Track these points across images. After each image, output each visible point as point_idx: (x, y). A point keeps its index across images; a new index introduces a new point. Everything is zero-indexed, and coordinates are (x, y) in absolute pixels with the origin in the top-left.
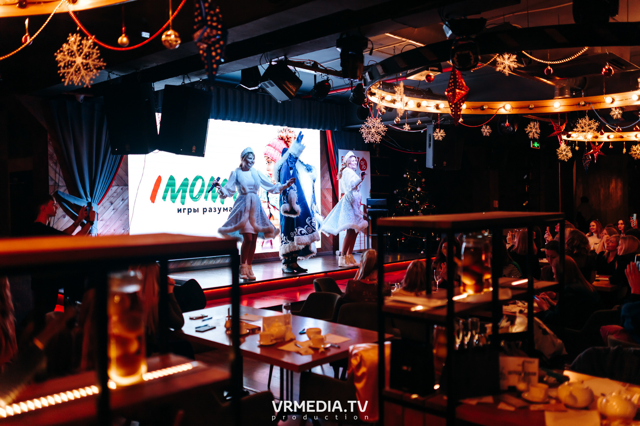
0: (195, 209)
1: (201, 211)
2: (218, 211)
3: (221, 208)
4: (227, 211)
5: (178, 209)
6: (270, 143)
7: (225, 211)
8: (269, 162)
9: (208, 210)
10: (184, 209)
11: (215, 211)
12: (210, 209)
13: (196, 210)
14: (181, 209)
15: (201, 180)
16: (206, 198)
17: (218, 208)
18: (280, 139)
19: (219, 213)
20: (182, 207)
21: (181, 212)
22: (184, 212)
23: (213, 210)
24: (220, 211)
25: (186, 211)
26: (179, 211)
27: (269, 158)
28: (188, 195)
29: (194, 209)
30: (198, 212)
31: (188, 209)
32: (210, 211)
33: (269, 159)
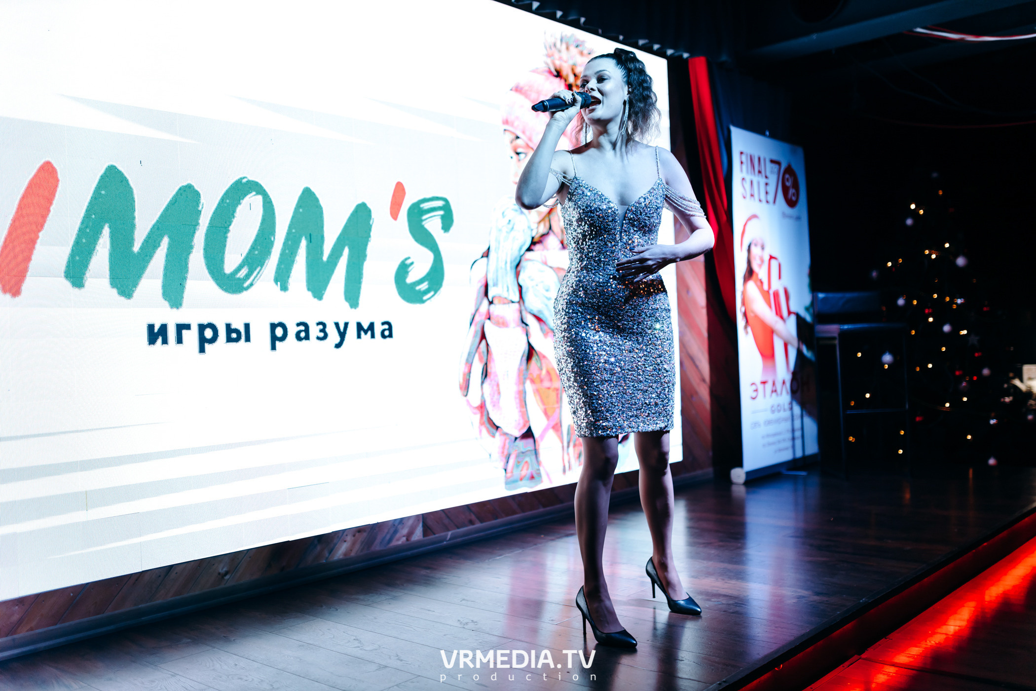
0: (233, 327)
1: (261, 335)
2: (334, 337)
3: (346, 324)
4: (373, 336)
5: (151, 327)
6: (522, 83)
7: (366, 337)
8: (518, 154)
9: (292, 330)
10: (181, 328)
11: (322, 335)
12: (302, 328)
13: (238, 332)
14: (164, 328)
15: (260, 198)
16: (282, 278)
17: (337, 325)
18: (550, 72)
19: (338, 346)
20: (171, 318)
21: (165, 342)
22: (180, 340)
23: (315, 331)
24: (342, 335)
25: (191, 337)
26: (156, 334)
27: (518, 137)
28: (197, 259)
29: (228, 326)
30: (248, 339)
31: (202, 328)
32: (303, 335)
33: (519, 142)
